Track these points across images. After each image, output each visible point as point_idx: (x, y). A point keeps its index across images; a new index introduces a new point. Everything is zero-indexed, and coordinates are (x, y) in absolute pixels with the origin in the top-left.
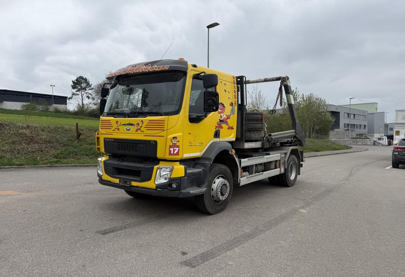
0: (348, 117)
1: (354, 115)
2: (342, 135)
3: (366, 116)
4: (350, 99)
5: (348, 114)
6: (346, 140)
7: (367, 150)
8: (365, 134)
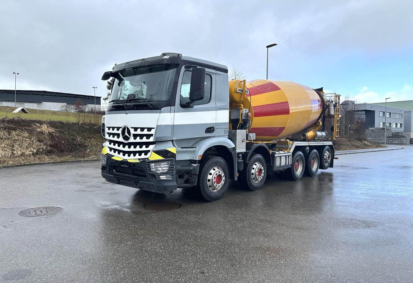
0: (384, 116)
1: (390, 113)
2: (377, 133)
3: (402, 114)
4: (386, 99)
5: (384, 112)
6: (382, 138)
7: (402, 149)
8: (401, 133)
